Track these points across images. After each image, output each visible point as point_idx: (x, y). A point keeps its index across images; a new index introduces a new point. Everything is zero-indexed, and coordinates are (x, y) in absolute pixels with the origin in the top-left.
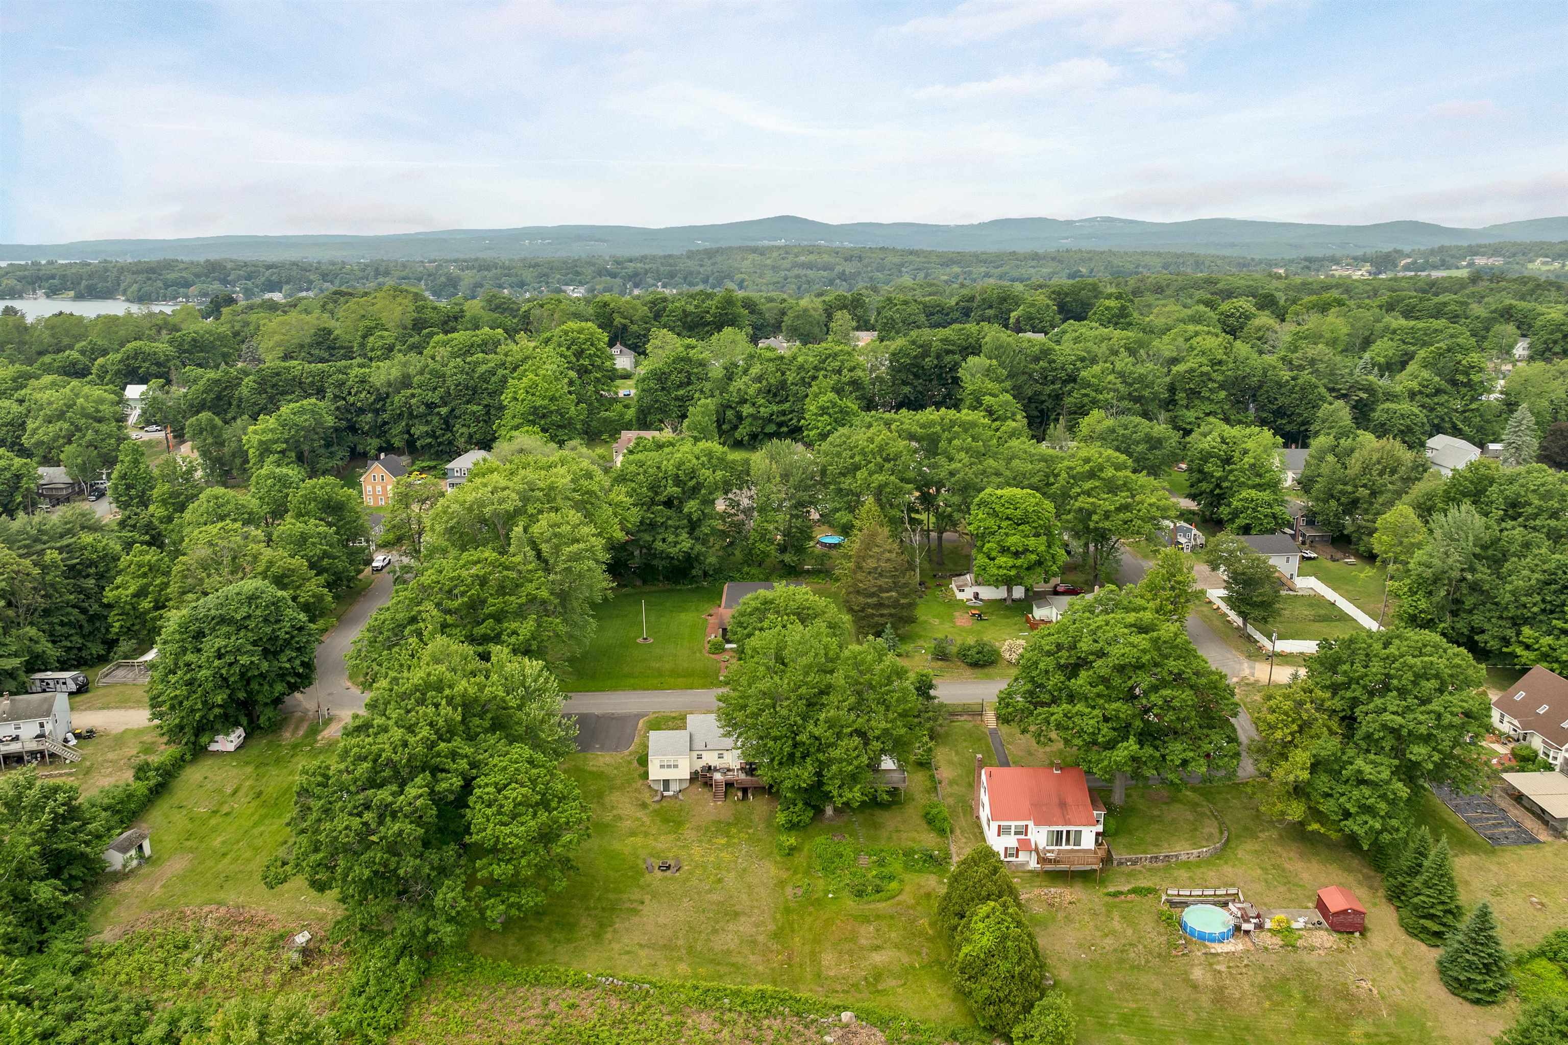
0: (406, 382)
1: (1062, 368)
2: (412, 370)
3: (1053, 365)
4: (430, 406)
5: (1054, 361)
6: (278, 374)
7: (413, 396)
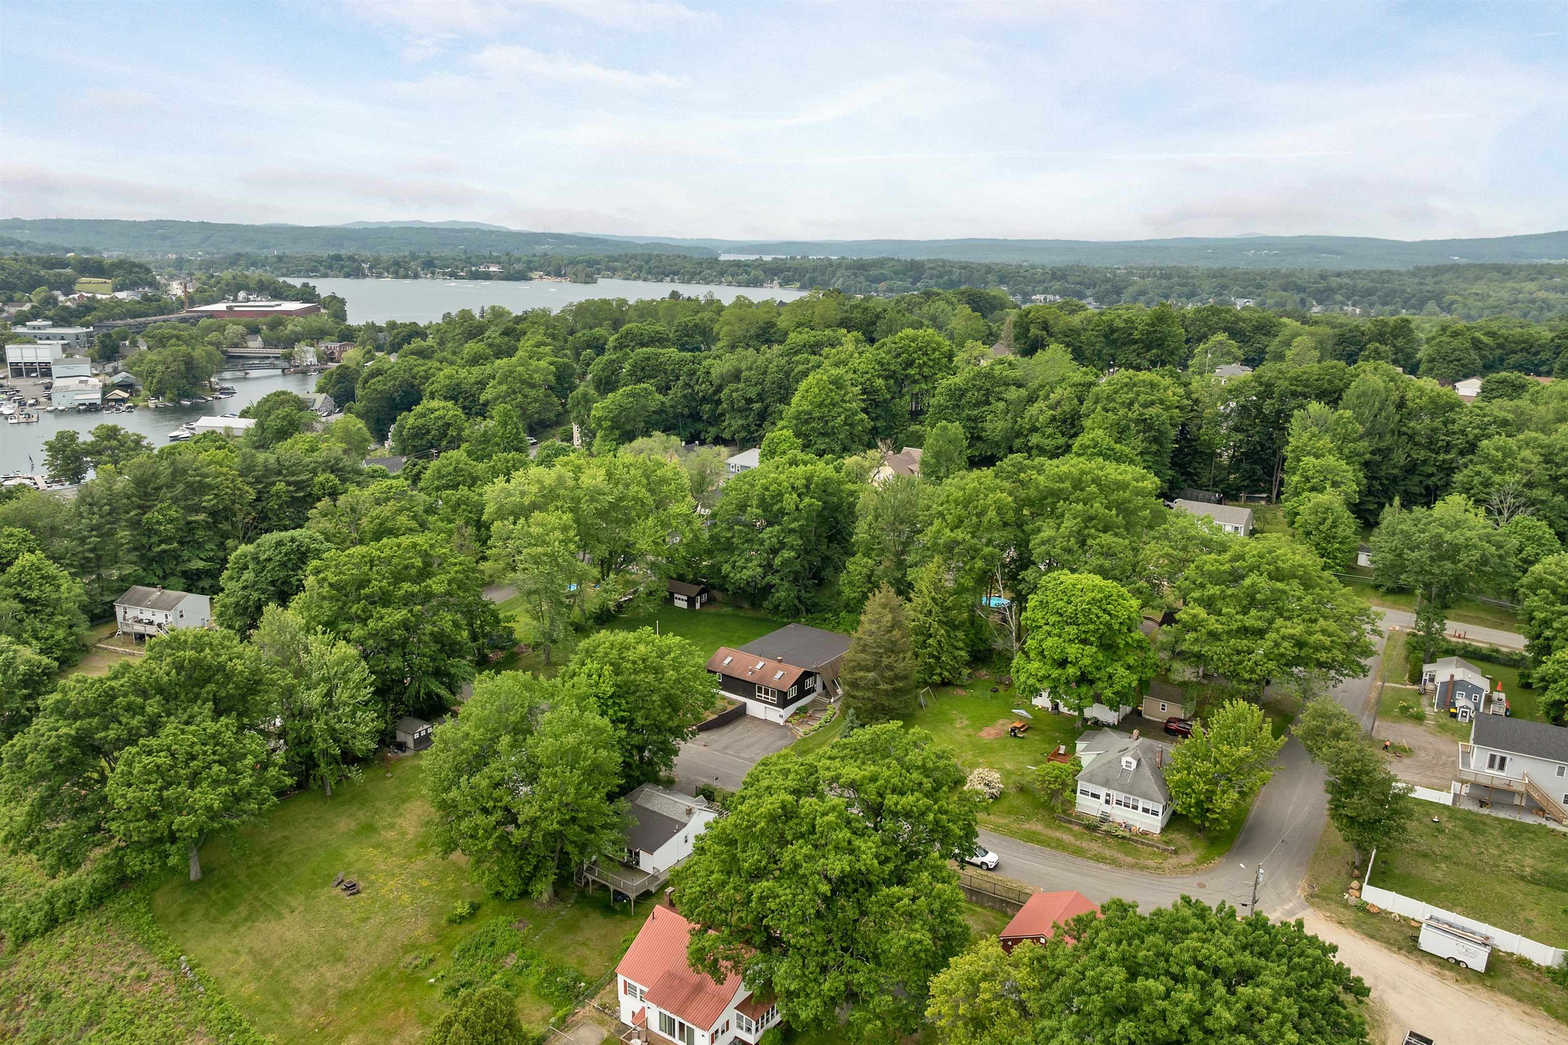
0: (736, 376)
1: (1463, 432)
2: (743, 366)
3: (1450, 427)
4: (749, 401)
5: (1453, 422)
6: (648, 359)
7: (737, 390)
